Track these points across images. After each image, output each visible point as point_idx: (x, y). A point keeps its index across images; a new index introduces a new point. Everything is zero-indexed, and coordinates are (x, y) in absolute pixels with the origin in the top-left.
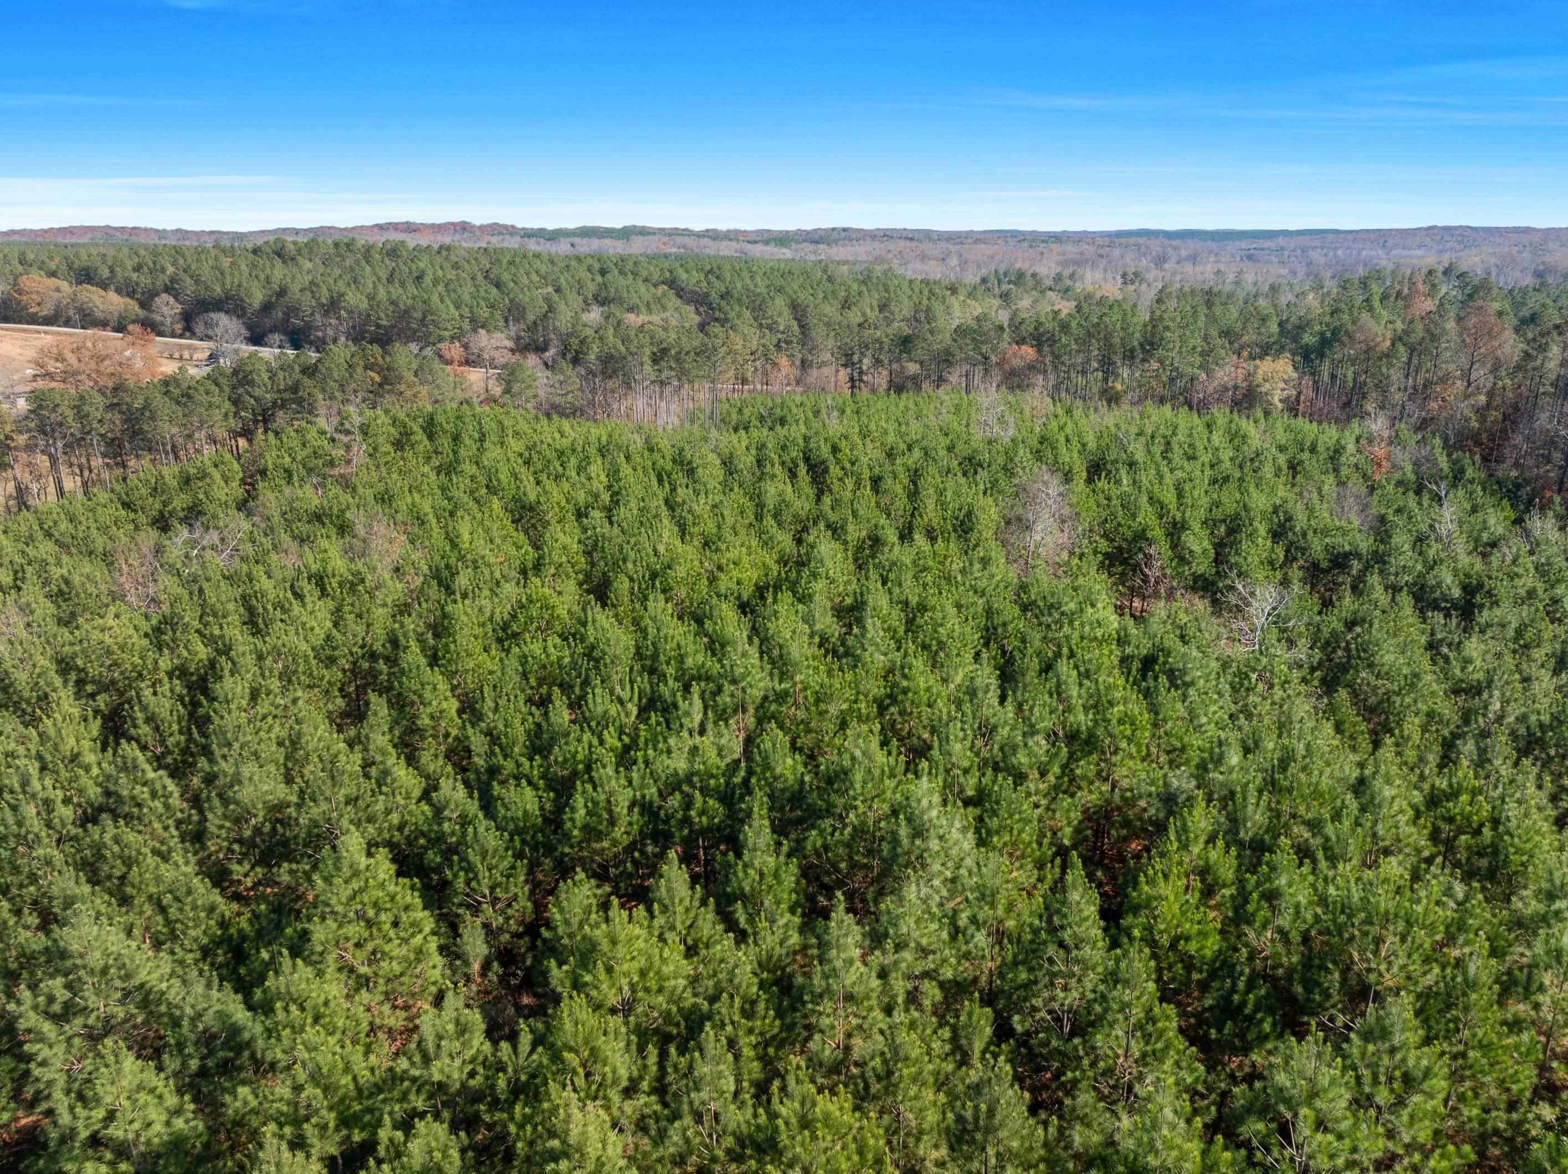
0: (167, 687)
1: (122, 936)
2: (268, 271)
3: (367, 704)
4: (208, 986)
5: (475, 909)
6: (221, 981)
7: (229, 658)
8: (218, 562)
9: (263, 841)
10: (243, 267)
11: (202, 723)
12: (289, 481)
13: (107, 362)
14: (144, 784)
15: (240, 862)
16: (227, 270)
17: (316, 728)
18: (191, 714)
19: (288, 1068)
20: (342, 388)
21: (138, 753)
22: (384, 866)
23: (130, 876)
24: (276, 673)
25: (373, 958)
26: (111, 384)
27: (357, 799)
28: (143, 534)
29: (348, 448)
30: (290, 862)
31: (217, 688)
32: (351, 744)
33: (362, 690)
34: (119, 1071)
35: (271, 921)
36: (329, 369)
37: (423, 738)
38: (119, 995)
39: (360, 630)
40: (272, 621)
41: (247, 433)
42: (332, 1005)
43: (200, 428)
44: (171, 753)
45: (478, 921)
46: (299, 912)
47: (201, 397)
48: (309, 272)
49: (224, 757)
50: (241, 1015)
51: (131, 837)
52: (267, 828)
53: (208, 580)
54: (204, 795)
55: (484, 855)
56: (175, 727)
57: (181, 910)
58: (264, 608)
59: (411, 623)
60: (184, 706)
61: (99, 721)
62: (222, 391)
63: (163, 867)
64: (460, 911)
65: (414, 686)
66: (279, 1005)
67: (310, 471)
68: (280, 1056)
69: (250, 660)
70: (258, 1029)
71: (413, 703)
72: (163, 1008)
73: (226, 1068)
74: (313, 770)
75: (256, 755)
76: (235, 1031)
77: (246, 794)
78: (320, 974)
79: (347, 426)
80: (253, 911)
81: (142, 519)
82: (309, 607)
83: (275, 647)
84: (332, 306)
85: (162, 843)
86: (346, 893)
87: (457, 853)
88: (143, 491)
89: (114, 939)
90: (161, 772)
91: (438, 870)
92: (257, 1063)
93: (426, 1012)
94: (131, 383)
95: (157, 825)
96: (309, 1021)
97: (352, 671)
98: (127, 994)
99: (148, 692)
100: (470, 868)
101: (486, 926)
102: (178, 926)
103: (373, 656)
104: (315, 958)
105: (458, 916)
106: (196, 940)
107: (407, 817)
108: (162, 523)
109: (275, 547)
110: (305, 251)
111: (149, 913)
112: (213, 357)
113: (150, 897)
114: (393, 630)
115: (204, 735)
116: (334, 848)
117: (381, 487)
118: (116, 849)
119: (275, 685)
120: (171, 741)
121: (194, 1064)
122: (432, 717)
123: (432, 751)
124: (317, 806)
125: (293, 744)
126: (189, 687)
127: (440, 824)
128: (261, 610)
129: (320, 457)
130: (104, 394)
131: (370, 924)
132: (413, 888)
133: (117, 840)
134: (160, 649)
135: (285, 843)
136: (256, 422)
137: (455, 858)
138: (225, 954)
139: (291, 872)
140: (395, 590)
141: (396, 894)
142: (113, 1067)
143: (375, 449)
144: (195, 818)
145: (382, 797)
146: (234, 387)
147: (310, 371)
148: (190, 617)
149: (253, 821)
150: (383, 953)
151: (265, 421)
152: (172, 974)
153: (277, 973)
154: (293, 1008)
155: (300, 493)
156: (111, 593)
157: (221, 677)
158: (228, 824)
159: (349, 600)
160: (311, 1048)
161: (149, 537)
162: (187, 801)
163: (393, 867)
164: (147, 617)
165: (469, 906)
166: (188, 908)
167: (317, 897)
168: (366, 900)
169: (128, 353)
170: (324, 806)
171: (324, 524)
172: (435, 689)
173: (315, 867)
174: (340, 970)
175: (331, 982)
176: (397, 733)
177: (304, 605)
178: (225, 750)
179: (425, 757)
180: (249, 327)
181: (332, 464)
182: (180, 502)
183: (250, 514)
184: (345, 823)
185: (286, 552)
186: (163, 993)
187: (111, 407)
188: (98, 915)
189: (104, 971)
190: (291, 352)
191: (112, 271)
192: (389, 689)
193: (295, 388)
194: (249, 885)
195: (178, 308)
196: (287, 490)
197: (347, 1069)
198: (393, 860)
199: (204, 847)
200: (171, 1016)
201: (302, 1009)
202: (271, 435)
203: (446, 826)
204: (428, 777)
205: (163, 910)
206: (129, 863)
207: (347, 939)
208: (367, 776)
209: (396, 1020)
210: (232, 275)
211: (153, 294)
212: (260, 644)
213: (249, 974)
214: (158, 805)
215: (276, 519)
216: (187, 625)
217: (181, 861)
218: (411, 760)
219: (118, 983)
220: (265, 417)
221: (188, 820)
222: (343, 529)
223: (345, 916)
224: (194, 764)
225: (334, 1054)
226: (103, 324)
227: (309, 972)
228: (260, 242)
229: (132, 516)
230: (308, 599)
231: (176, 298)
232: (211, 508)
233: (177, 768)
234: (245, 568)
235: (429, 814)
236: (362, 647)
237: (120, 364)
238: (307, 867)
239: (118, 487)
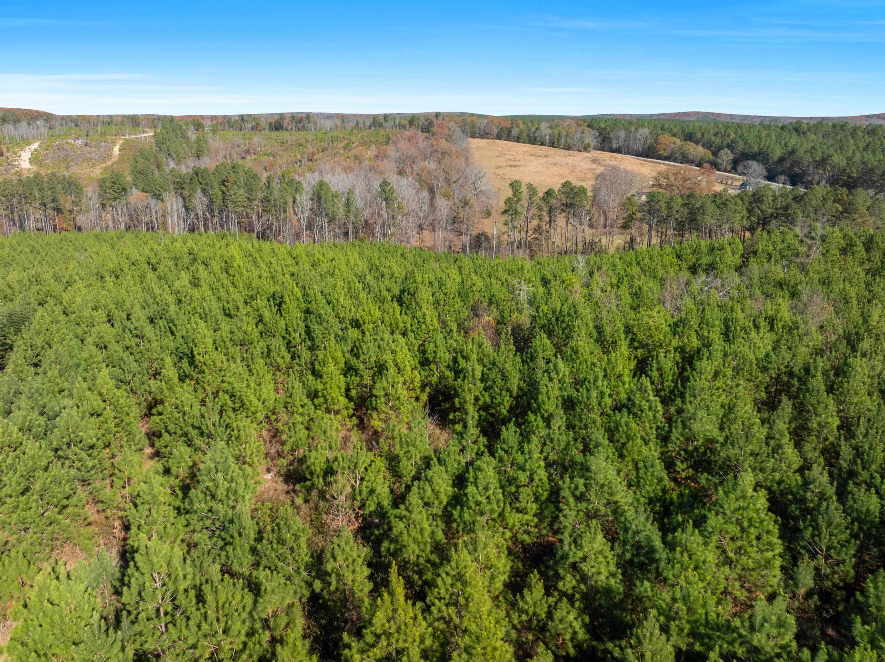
0: (672, 355)
1: (615, 473)
2: (788, 140)
3: (780, 401)
4: (647, 519)
5: (813, 556)
6: (654, 520)
7: (708, 350)
8: (716, 296)
9: (698, 456)
10: (774, 137)
11: (685, 380)
12: (769, 260)
13: (689, 182)
14: (647, 401)
15: (682, 462)
16: (764, 138)
17: (745, 405)
18: (680, 374)
19: (673, 586)
20: (816, 212)
21: (649, 384)
22: (762, 502)
23: (627, 445)
24: (732, 366)
25: (739, 551)
26: (687, 193)
27: (757, 455)
28: (682, 273)
29: (810, 247)
30: (709, 474)
31: (698, 364)
32: (763, 422)
33: (779, 392)
34: (594, 539)
35: (689, 501)
36: (811, 199)
37: (809, 435)
38: (605, 501)
39: (788, 357)
40: (738, 337)
41: (752, 229)
42: (707, 565)
43: (726, 223)
44: (665, 390)
45: (813, 564)
46: (705, 504)
47: (731, 206)
48: (813, 141)
49: (691, 402)
50: (658, 543)
51: (633, 425)
52: (702, 450)
53: (709, 305)
54: (674, 419)
55: (829, 524)
56: (670, 378)
57: (646, 473)
58: (735, 328)
59: (821, 363)
60: (678, 368)
61: (635, 362)
62: (744, 204)
63: (644, 447)
64: (803, 551)
65: (813, 400)
66: (678, 549)
67: (783, 257)
68: (670, 576)
69: (719, 354)
70: (664, 556)
71: (809, 411)
72: (622, 519)
73: (642, 567)
74: (737, 428)
75: (708, 407)
76: (652, 550)
77: (696, 426)
78: (706, 544)
79: (813, 234)
80: (681, 492)
81: (684, 265)
82: (761, 334)
83: (735, 352)
84: (822, 163)
85: (647, 435)
86: (735, 505)
87: (811, 515)
88: (689, 251)
89: (611, 473)
90: (657, 398)
91: (795, 518)
92: (658, 574)
93: (761, 600)
94: (697, 194)
95: (647, 424)
96: (692, 566)
97: (776, 379)
98: (608, 503)
99: (662, 355)
100: (817, 528)
101: (817, 569)
102: (642, 481)
103: (791, 374)
104: (705, 533)
105: (800, 553)
106: (648, 492)
107: (785, 478)
108: (693, 270)
109: (751, 296)
110: (813, 130)
111: (630, 468)
112: (744, 185)
113: (633, 460)
114: (808, 363)
115: (684, 387)
116: (736, 477)
117: (825, 275)
118: (625, 428)
119: (729, 373)
120: (666, 384)
121: (628, 556)
122: (819, 424)
123: (813, 445)
124: (733, 449)
125: (730, 409)
126: (683, 359)
127: (805, 492)
128: (733, 329)
129: (791, 250)
130: (682, 198)
131: (743, 530)
132: (776, 522)
133: (627, 424)
134: (674, 335)
135: (709, 462)
136: (758, 224)
137: (809, 517)
138: (660, 506)
139: (707, 480)
140: (818, 339)
141: (765, 520)
142: (593, 535)
143: (827, 251)
144: (667, 429)
145: (773, 460)
146: (751, 203)
147: (798, 199)
148: (694, 322)
149: (695, 443)
150: (746, 551)
151: (764, 224)
152: (632, 504)
153: (683, 531)
154: (685, 555)
155: (773, 268)
156: (659, 299)
157: (701, 359)
158: (682, 439)
159: (786, 337)
160: (688, 583)
161: (685, 275)
162: (665, 418)
163: (767, 505)
164: (673, 317)
165: (809, 551)
166: (649, 474)
167: (717, 500)
168: (745, 515)
169: (700, 178)
170: (737, 451)
171: (783, 289)
172: (826, 407)
173: (721, 483)
174: (718, 547)
175: (710, 552)
176: (793, 426)
177: (758, 333)
178: (692, 399)
179: (807, 447)
180: (768, 171)
181: (797, 255)
182: (705, 260)
183: (741, 274)
184: (746, 465)
185: (756, 300)
186: (625, 512)
187: (685, 205)
188: (608, 457)
189: (602, 486)
190: (789, 187)
191: (703, 135)
192: (796, 397)
193: (786, 208)
194: (683, 476)
195: (732, 157)
196: (766, 265)
197: (704, 605)
198: (768, 500)
199: (666, 446)
200: (625, 525)
201: (690, 558)
202: (765, 232)
203: (809, 494)
204: (805, 460)
205: (637, 469)
206: (629, 438)
207: (727, 532)
208: (767, 444)
209: (742, 595)
210: (766, 140)
211: (720, 148)
212: (727, 348)
213: (669, 524)
214: (650, 414)
215: (756, 280)
216: (691, 326)
217: (653, 448)
218: (798, 445)
219: (606, 496)
220: (764, 222)
221: (662, 428)
222: (794, 295)
223: (730, 518)
224: (674, 401)
225: (700, 593)
226: (691, 162)
227: (700, 539)
228: (786, 123)
229: (680, 262)
230: (762, 330)
231: (732, 151)
232: (720, 266)
233: (665, 399)
234: (731, 303)
235: (800, 482)
236: (786, 367)
237: (695, 183)
238: (717, 481)
239: (677, 246)
